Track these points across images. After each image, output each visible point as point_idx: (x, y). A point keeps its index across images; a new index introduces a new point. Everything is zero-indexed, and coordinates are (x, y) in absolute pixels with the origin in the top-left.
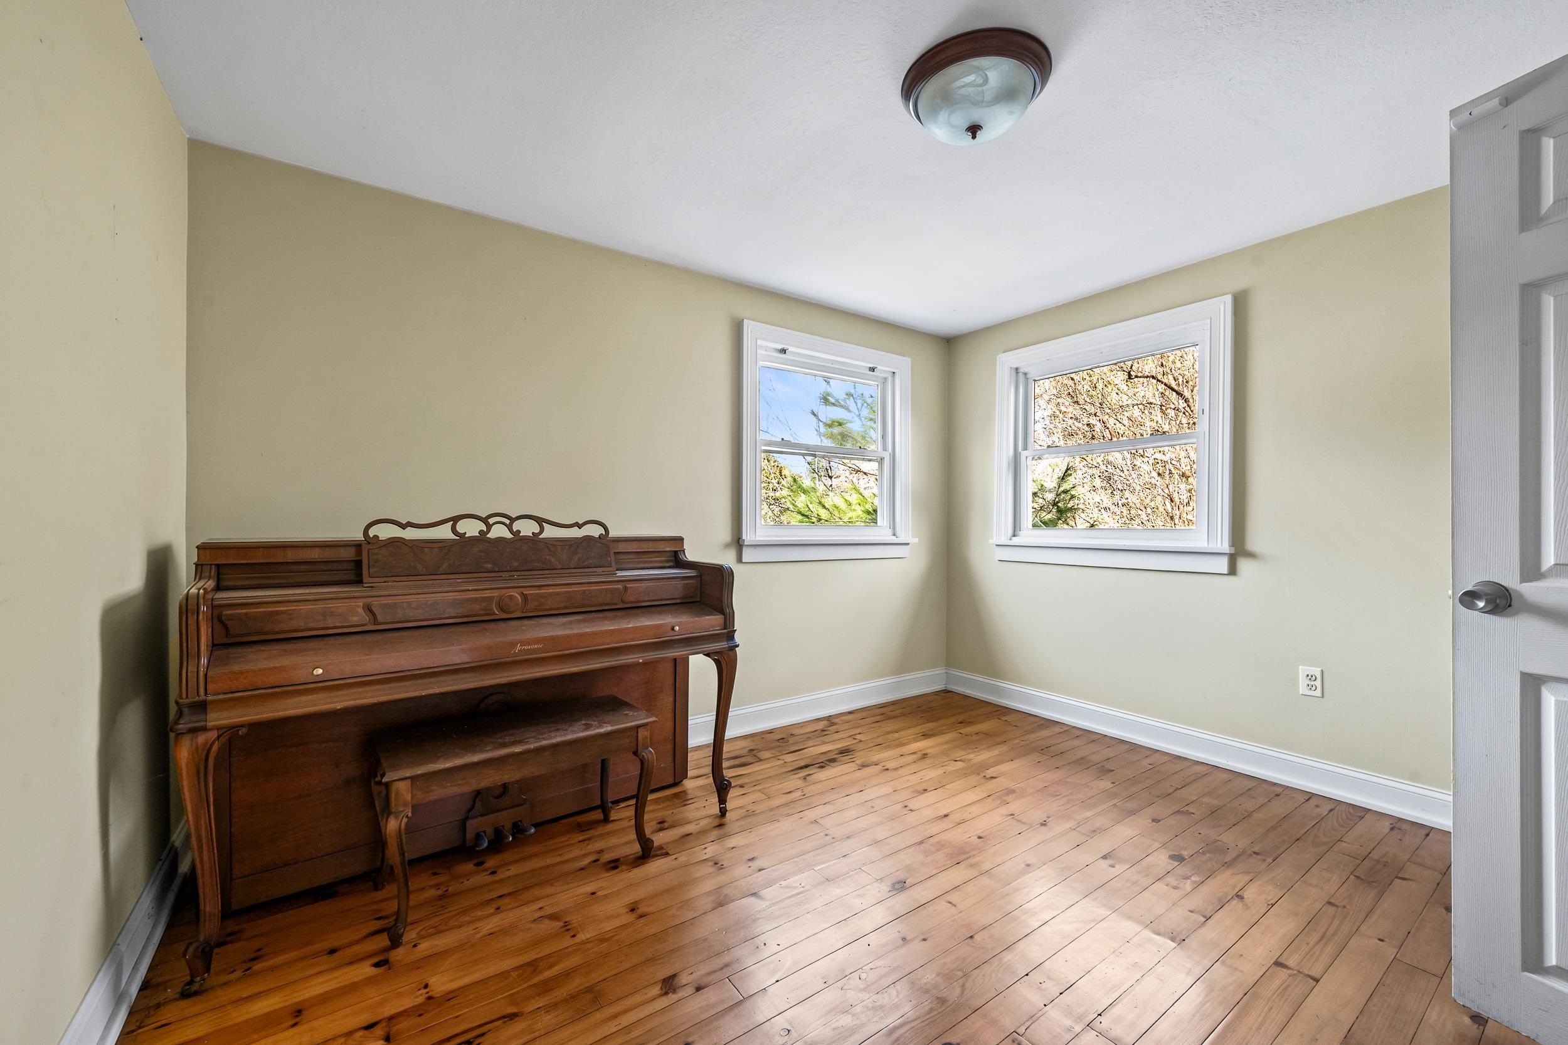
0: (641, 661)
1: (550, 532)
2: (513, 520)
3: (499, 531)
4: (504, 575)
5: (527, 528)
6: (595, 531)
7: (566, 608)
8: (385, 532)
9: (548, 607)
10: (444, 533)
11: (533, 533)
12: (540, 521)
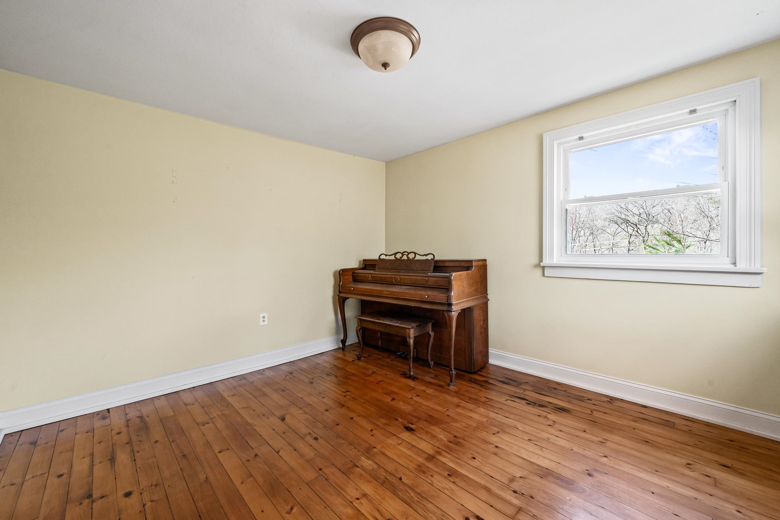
0: (413, 306)
1: (418, 258)
2: (409, 253)
3: (405, 257)
4: (402, 271)
5: (411, 256)
6: (430, 257)
7: (410, 284)
8: (383, 257)
9: (406, 282)
10: (392, 258)
11: (412, 258)
12: (415, 253)
